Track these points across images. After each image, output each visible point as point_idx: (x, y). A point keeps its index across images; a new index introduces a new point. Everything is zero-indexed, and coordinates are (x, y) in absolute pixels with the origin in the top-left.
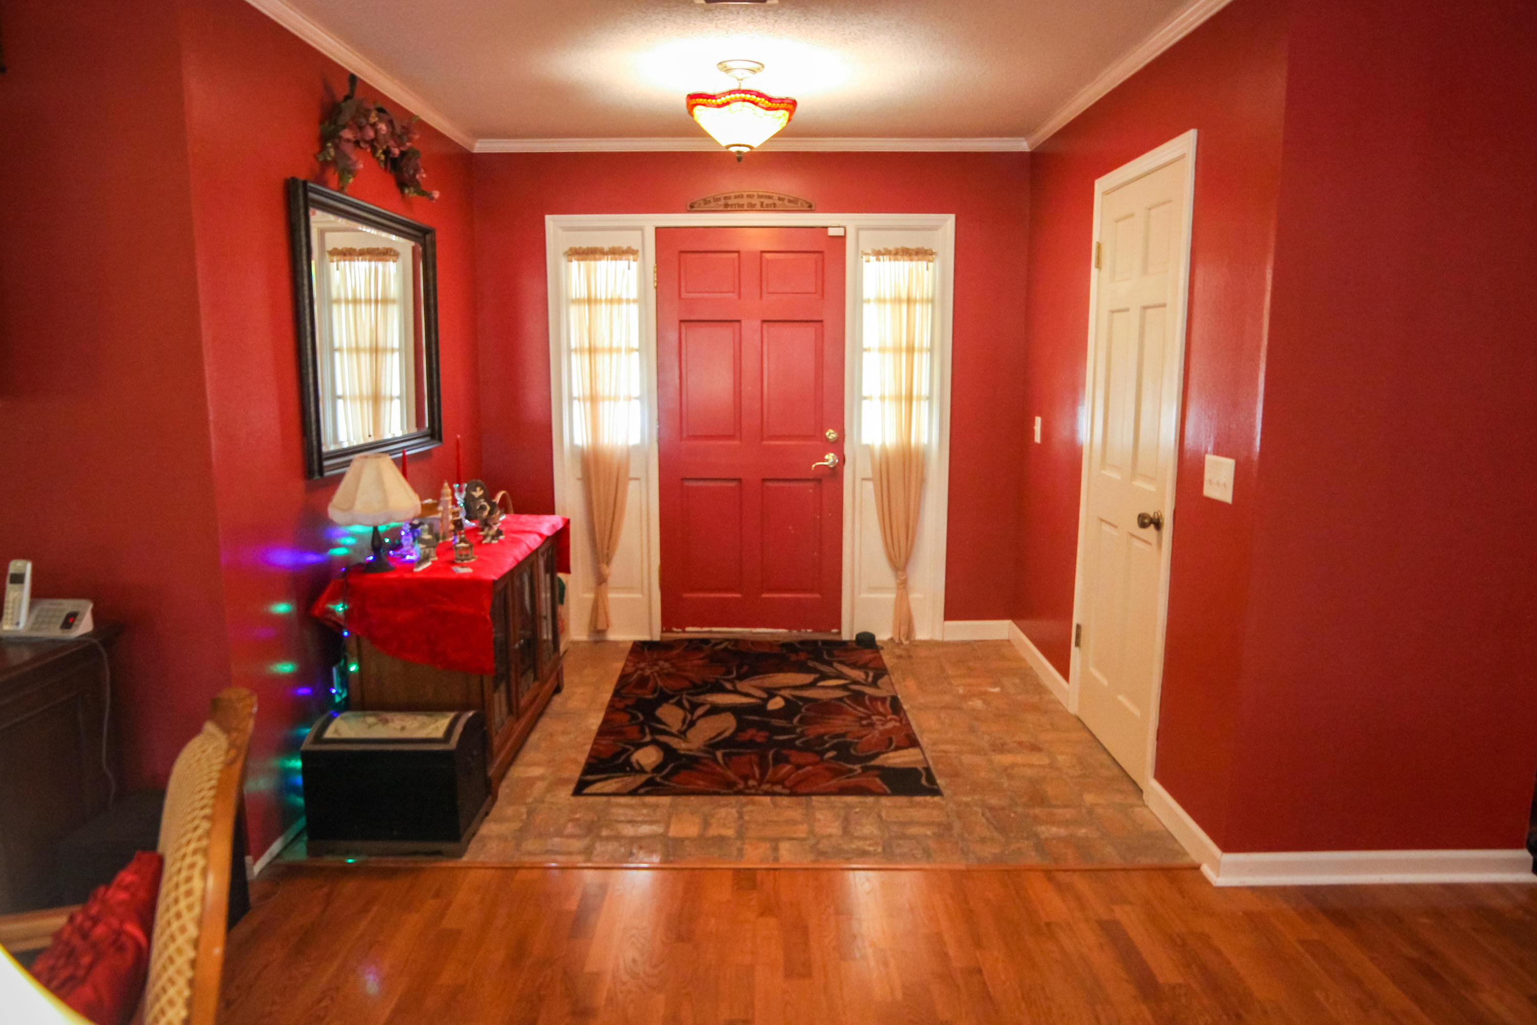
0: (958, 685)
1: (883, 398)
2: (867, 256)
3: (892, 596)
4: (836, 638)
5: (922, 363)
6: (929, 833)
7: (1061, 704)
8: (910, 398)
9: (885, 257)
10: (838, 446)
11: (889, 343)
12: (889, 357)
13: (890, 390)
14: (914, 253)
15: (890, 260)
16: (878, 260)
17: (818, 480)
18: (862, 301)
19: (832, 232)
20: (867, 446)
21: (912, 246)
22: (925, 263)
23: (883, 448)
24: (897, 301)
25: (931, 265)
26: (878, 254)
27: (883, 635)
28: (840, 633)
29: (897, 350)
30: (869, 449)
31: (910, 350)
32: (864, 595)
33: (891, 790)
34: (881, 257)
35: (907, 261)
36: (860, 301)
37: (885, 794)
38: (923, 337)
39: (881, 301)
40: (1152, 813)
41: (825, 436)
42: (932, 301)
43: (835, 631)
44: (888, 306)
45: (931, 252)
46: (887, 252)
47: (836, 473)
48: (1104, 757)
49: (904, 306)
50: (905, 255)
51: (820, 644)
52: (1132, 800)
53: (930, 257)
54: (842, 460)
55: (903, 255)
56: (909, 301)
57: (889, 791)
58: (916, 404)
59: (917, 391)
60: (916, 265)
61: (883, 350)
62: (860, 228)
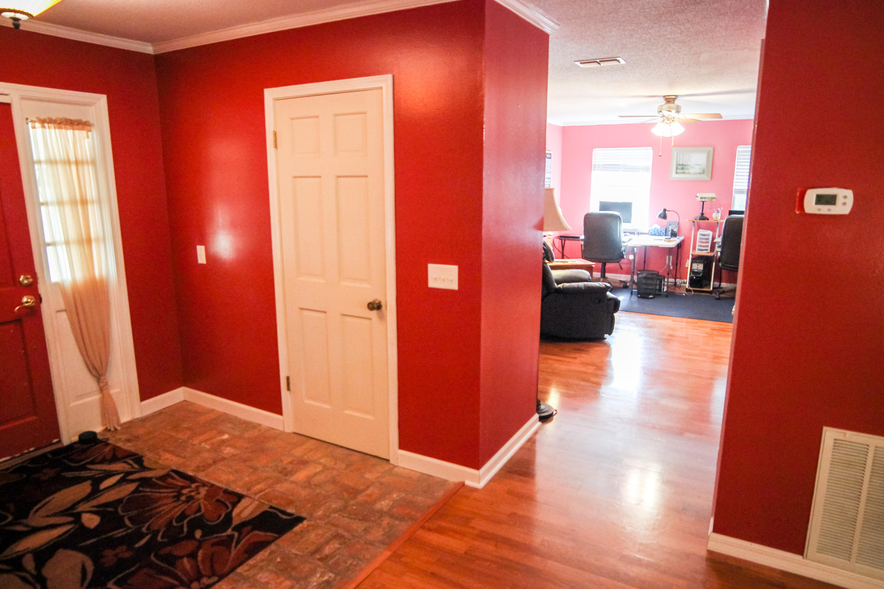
0: (200, 443)
1: (67, 243)
2: (33, 124)
3: (97, 397)
4: (59, 446)
5: (94, 212)
6: (337, 546)
7: (273, 429)
8: (89, 241)
9: (50, 125)
10: (32, 288)
11: (65, 197)
12: (67, 209)
13: (73, 235)
14: (76, 123)
15: (55, 128)
16: (43, 127)
17: (18, 321)
18: (33, 163)
20: (57, 284)
21: (73, 117)
22: (84, 132)
23: (74, 282)
24: (67, 162)
25: (90, 133)
26: (43, 122)
27: (98, 429)
28: (60, 442)
29: (73, 202)
30: (59, 286)
31: (84, 202)
32: (72, 404)
33: (276, 533)
34: (46, 125)
35: (70, 129)
36: (32, 163)
37: (276, 539)
38: (92, 192)
39: (52, 162)
40: (404, 468)
41: (20, 282)
42: (94, 163)
43: (55, 441)
44: (60, 168)
45: (88, 124)
46: (51, 121)
47: (35, 311)
48: (339, 450)
49: (74, 167)
50: (69, 125)
51: (50, 456)
52: (387, 467)
53: (88, 128)
54: (39, 299)
55: (66, 124)
56: (77, 163)
57: (276, 535)
58: (94, 245)
59: (93, 236)
60: (80, 134)
61: (60, 203)
62: (23, 98)
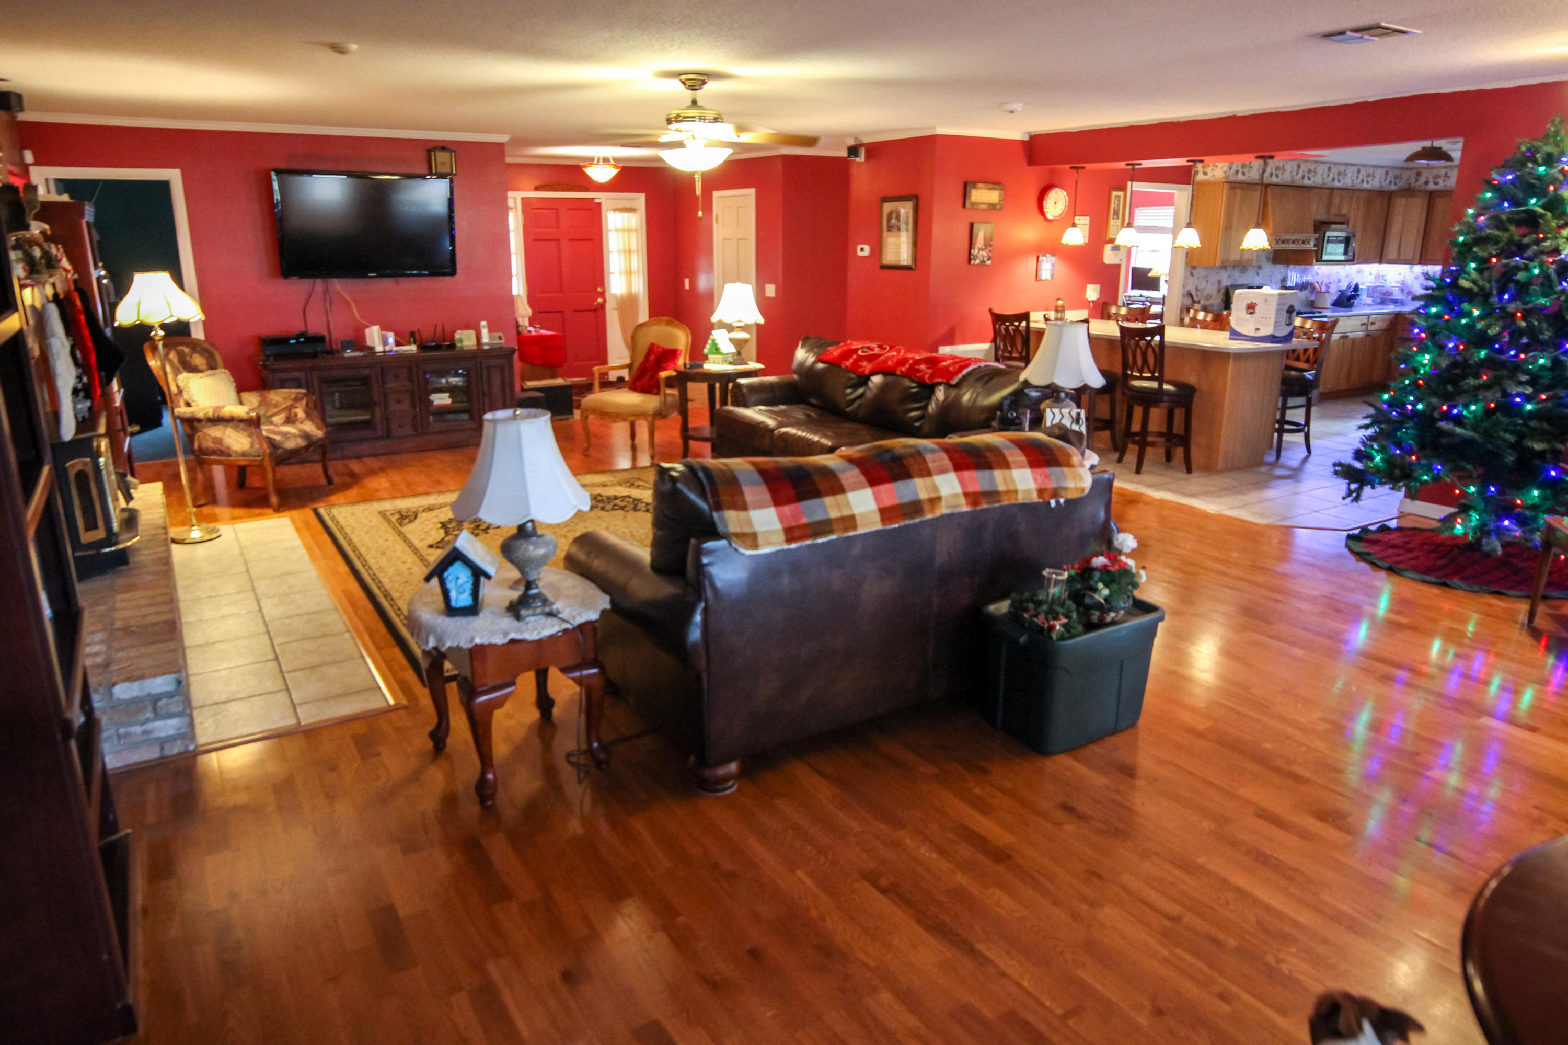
1: (620, 272)
2: (610, 211)
5: (634, 257)
8: (631, 273)
9: (617, 211)
10: (602, 295)
11: (621, 248)
12: (622, 255)
13: (623, 269)
14: (630, 210)
15: (620, 213)
16: (615, 213)
17: (595, 310)
19: (597, 201)
21: (628, 206)
22: (634, 214)
23: (622, 295)
24: (624, 230)
25: (636, 215)
26: (614, 210)
28: (608, 378)
29: (625, 252)
30: (614, 295)
31: (630, 252)
35: (626, 213)
36: (608, 231)
38: (634, 246)
39: (617, 230)
41: (597, 291)
42: (636, 230)
44: (620, 233)
45: (636, 209)
46: (618, 209)
47: (602, 306)
49: (626, 233)
50: (625, 211)
53: (636, 212)
54: (605, 301)
56: (629, 230)
58: (633, 276)
59: (633, 270)
60: (631, 215)
61: (619, 252)
62: (608, 199)
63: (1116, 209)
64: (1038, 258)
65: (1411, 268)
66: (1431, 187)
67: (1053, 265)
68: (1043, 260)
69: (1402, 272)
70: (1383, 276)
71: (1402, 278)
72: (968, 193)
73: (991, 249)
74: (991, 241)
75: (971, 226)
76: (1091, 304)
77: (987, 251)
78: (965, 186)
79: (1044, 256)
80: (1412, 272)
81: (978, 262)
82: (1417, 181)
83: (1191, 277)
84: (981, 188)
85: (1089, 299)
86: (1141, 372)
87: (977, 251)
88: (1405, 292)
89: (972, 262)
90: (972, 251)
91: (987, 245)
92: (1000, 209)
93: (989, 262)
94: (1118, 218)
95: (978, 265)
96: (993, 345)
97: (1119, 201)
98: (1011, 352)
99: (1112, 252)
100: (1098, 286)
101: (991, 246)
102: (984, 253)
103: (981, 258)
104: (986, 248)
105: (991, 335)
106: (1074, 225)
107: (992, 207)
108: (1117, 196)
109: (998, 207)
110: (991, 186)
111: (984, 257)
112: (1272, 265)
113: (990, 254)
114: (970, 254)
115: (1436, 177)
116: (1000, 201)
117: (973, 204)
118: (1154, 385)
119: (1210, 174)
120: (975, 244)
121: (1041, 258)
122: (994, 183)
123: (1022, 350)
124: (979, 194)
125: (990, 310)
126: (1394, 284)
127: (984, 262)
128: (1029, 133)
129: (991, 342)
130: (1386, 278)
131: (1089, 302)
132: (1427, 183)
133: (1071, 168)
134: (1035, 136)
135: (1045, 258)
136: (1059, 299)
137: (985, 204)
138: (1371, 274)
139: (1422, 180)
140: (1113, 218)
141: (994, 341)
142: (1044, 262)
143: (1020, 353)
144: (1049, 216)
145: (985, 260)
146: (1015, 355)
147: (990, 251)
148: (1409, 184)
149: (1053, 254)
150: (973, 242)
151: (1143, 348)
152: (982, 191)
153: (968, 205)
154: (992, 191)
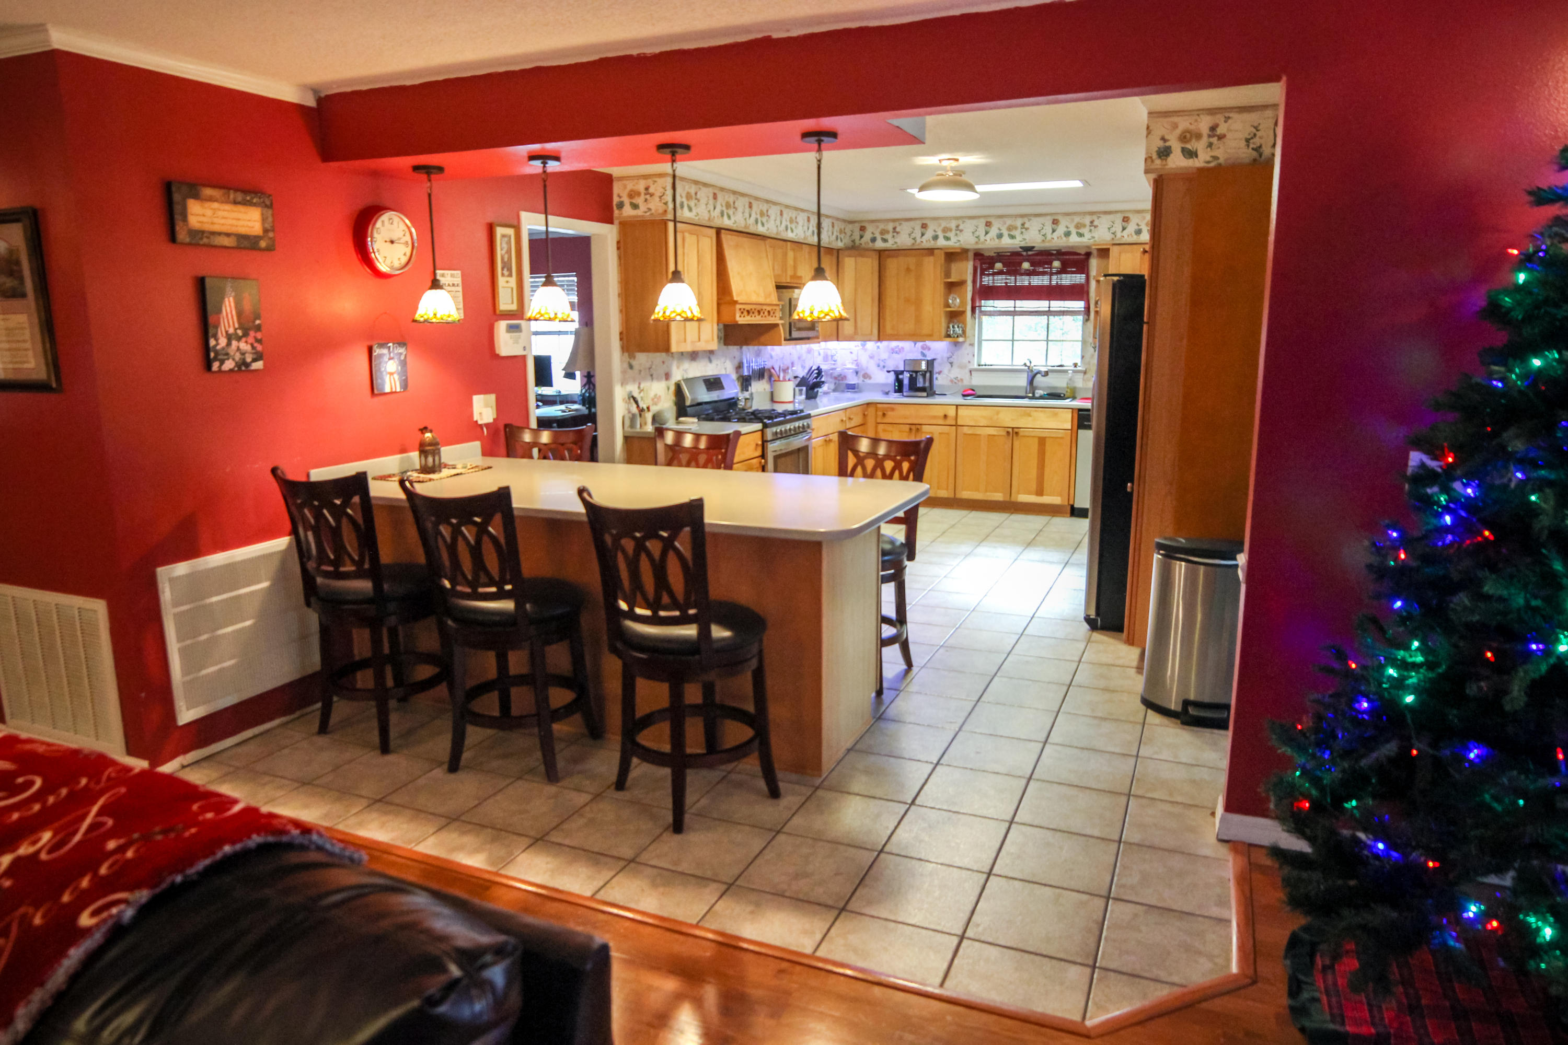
63: (506, 257)
64: (370, 350)
65: (863, 346)
66: (879, 244)
67: (404, 363)
68: (380, 356)
69: (855, 350)
70: (832, 356)
71: (854, 357)
72: (177, 209)
73: (259, 336)
74: (258, 317)
75: (200, 283)
76: (485, 430)
77: (251, 340)
78: (168, 189)
79: (381, 346)
80: (866, 350)
81: (229, 365)
82: (861, 237)
83: (630, 371)
84: (211, 199)
85: (480, 422)
86: (655, 606)
87: (223, 342)
88: (861, 374)
89: (215, 366)
90: (212, 342)
91: (247, 326)
92: (269, 249)
93: (259, 365)
94: (510, 275)
95: (231, 370)
96: (293, 537)
97: (509, 243)
98: (337, 563)
99: (509, 335)
100: (492, 398)
101: (258, 328)
102: (244, 346)
103: (238, 357)
104: (245, 334)
105: (288, 525)
106: (435, 284)
107: (247, 243)
108: (503, 236)
109: (263, 244)
110: (240, 196)
111: (243, 354)
112: (725, 347)
113: (259, 347)
114: (206, 348)
115: (883, 232)
116: (266, 231)
117: (198, 234)
118: (690, 631)
119: (643, 207)
120: (217, 326)
121: (377, 351)
122: (245, 192)
123: (362, 556)
124: (209, 213)
125: (274, 471)
126: (849, 366)
127: (247, 365)
128: (315, 91)
129: (289, 535)
130: (835, 358)
131: (481, 426)
132: (874, 240)
133: (416, 168)
134: (329, 98)
135: (385, 351)
136: (424, 430)
137: (228, 235)
138: (820, 354)
139: (868, 236)
140: (503, 275)
141: (294, 532)
142: (386, 358)
143: (359, 564)
144: (383, 267)
145: (249, 360)
146: (349, 568)
147: (259, 341)
148: (853, 241)
149: (402, 344)
150: (211, 319)
151: (657, 554)
152: (215, 205)
153: (182, 236)
154: (241, 208)
